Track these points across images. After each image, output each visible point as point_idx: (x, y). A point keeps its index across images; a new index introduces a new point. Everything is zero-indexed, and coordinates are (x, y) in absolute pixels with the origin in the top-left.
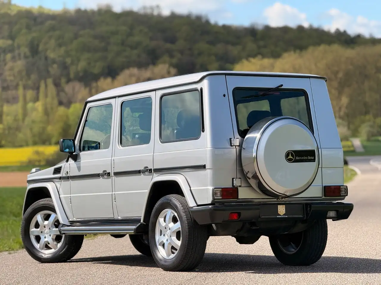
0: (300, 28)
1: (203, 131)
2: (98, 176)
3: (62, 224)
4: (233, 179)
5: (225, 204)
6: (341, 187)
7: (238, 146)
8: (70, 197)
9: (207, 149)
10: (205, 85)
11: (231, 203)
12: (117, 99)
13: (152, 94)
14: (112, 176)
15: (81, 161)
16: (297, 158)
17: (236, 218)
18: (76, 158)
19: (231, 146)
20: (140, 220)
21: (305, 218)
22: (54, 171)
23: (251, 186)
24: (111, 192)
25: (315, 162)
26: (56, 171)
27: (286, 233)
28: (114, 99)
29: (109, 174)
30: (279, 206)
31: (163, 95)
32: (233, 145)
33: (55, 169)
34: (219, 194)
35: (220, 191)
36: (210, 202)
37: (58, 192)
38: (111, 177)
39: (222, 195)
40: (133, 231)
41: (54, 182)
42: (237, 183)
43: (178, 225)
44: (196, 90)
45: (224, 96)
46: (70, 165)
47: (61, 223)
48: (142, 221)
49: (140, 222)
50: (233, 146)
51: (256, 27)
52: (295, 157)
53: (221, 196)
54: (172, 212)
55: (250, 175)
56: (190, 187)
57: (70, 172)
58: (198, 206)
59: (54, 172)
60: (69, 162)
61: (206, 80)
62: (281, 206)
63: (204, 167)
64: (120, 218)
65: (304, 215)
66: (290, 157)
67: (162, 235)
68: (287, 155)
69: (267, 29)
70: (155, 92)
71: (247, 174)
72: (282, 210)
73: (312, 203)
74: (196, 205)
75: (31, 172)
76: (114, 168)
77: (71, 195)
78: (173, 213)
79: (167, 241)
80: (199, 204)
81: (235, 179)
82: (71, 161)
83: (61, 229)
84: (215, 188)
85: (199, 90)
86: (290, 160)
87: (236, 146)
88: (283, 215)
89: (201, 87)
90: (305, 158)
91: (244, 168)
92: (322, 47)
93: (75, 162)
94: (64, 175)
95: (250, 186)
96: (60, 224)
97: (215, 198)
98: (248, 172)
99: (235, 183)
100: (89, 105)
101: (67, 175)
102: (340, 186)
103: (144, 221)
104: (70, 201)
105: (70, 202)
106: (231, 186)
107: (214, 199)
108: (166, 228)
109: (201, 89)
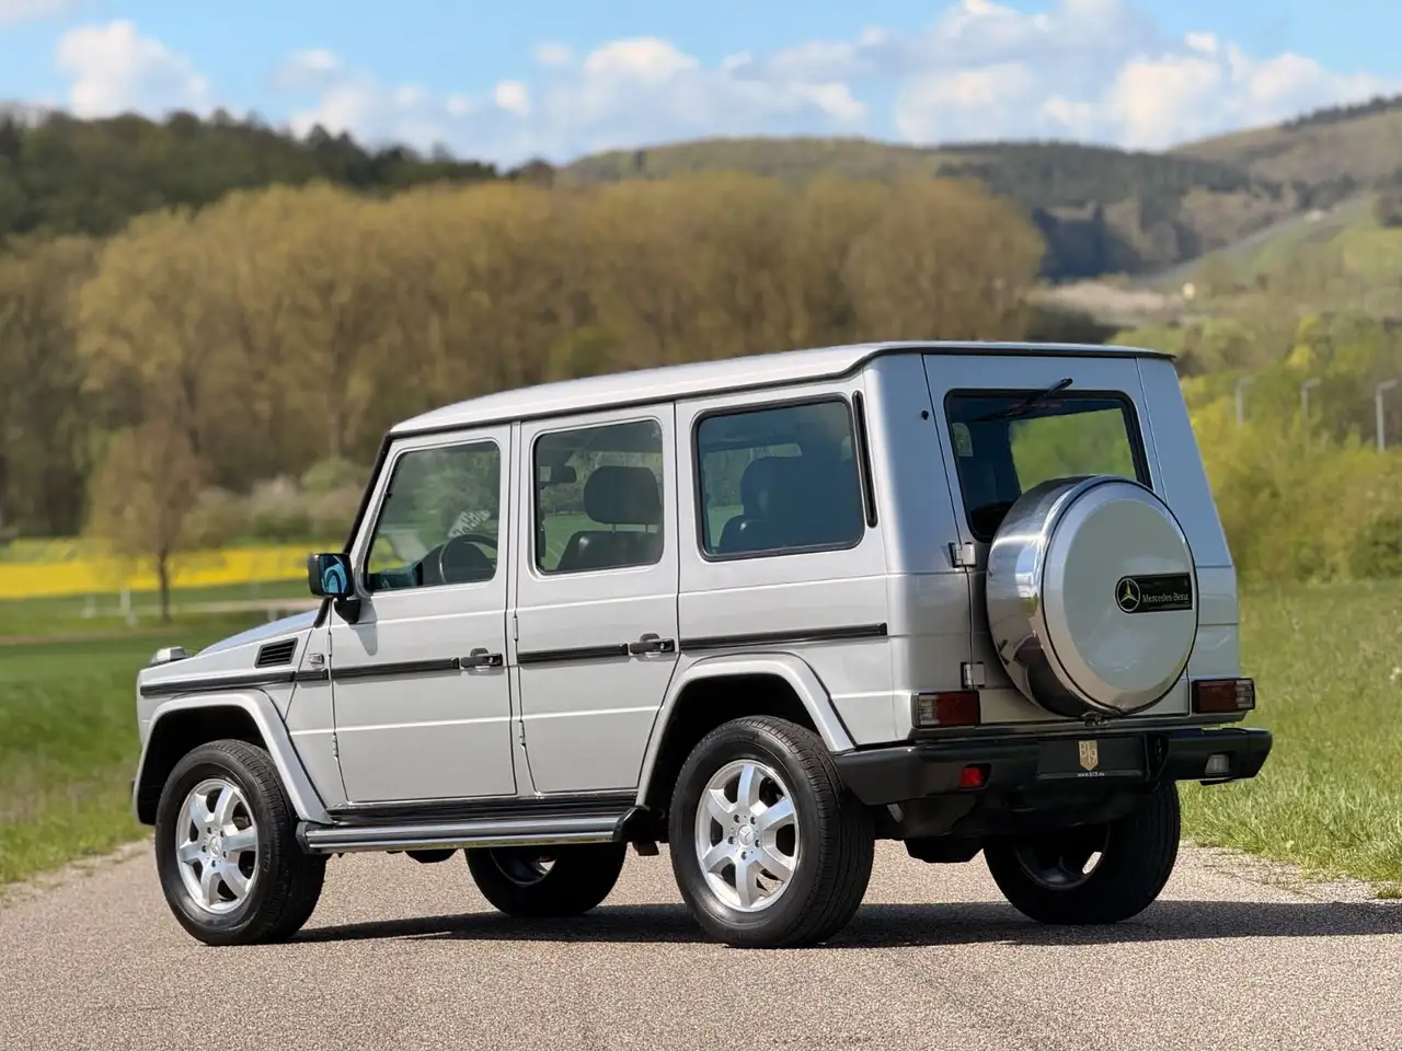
0: (184, 124)
1: (873, 523)
2: (454, 668)
3: (305, 821)
4: (963, 664)
5: (940, 741)
6: (1238, 683)
7: (971, 566)
8: (335, 734)
9: (890, 576)
10: (868, 384)
11: (956, 737)
12: (516, 428)
13: (662, 413)
14: (509, 667)
15: (379, 622)
16: (1147, 599)
17: (977, 782)
18: (353, 612)
19: (955, 566)
20: (633, 798)
21: (1147, 779)
22: (262, 655)
23: (1015, 687)
24: (506, 715)
25: (1190, 608)
26: (266, 654)
27: (1078, 824)
28: (506, 429)
29: (498, 659)
30: (1081, 743)
31: (703, 414)
32: (959, 563)
33: (264, 649)
34: (929, 714)
35: (933, 701)
36: (903, 736)
37: (283, 721)
38: (506, 670)
39: (938, 716)
40: (612, 833)
41: (262, 690)
42: (974, 676)
43: (785, 809)
44: (837, 399)
45: (925, 415)
46: (330, 634)
47: (301, 818)
48: (640, 801)
49: (633, 805)
50: (958, 566)
51: (17, 118)
52: (1142, 598)
53: (934, 718)
54: (759, 769)
55: (1008, 653)
56: (828, 694)
57: (330, 656)
58: (859, 748)
59: (261, 659)
60: (325, 627)
61: (872, 368)
62: (1088, 742)
63: (880, 631)
64: (539, 795)
65: (1145, 768)
66: (1129, 596)
67: (725, 841)
68: (1121, 592)
69: (60, 124)
70: (671, 406)
71: (1001, 649)
72: (1089, 754)
73: (1169, 732)
74: (852, 746)
75: (153, 661)
76: (516, 640)
77: (337, 730)
78: (763, 773)
79: (743, 856)
80: (861, 741)
81: (968, 666)
82: (336, 622)
83: (306, 837)
84: (920, 694)
85: (850, 399)
86: (1128, 605)
87: (965, 566)
88: (1094, 770)
89: (858, 392)
90: (1166, 598)
91: (994, 631)
92: (275, 196)
93: (353, 626)
94: (308, 667)
95: (1008, 684)
96: (299, 820)
97: (922, 723)
98: (1005, 642)
99: (969, 676)
100: (397, 448)
101: (320, 666)
102: (1235, 680)
103: (647, 802)
104: (334, 746)
105: (334, 752)
106: (959, 689)
107: (917, 725)
108: (736, 818)
109: (858, 398)
